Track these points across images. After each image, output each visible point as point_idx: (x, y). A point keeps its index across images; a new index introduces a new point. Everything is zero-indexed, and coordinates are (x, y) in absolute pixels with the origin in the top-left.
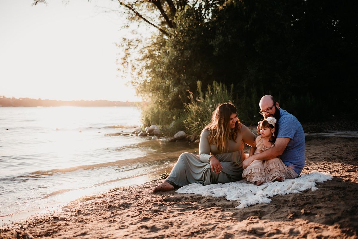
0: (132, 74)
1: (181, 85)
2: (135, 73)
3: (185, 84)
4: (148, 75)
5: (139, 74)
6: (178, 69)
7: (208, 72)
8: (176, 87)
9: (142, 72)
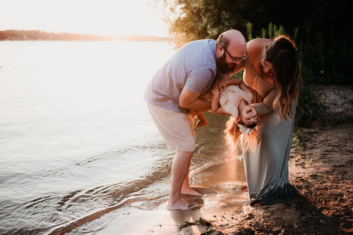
0: (163, 10)
1: (222, 26)
2: (167, 9)
3: (227, 25)
4: (182, 11)
5: (172, 10)
6: (219, 5)
7: (257, 10)
8: (216, 28)
9: (175, 8)
